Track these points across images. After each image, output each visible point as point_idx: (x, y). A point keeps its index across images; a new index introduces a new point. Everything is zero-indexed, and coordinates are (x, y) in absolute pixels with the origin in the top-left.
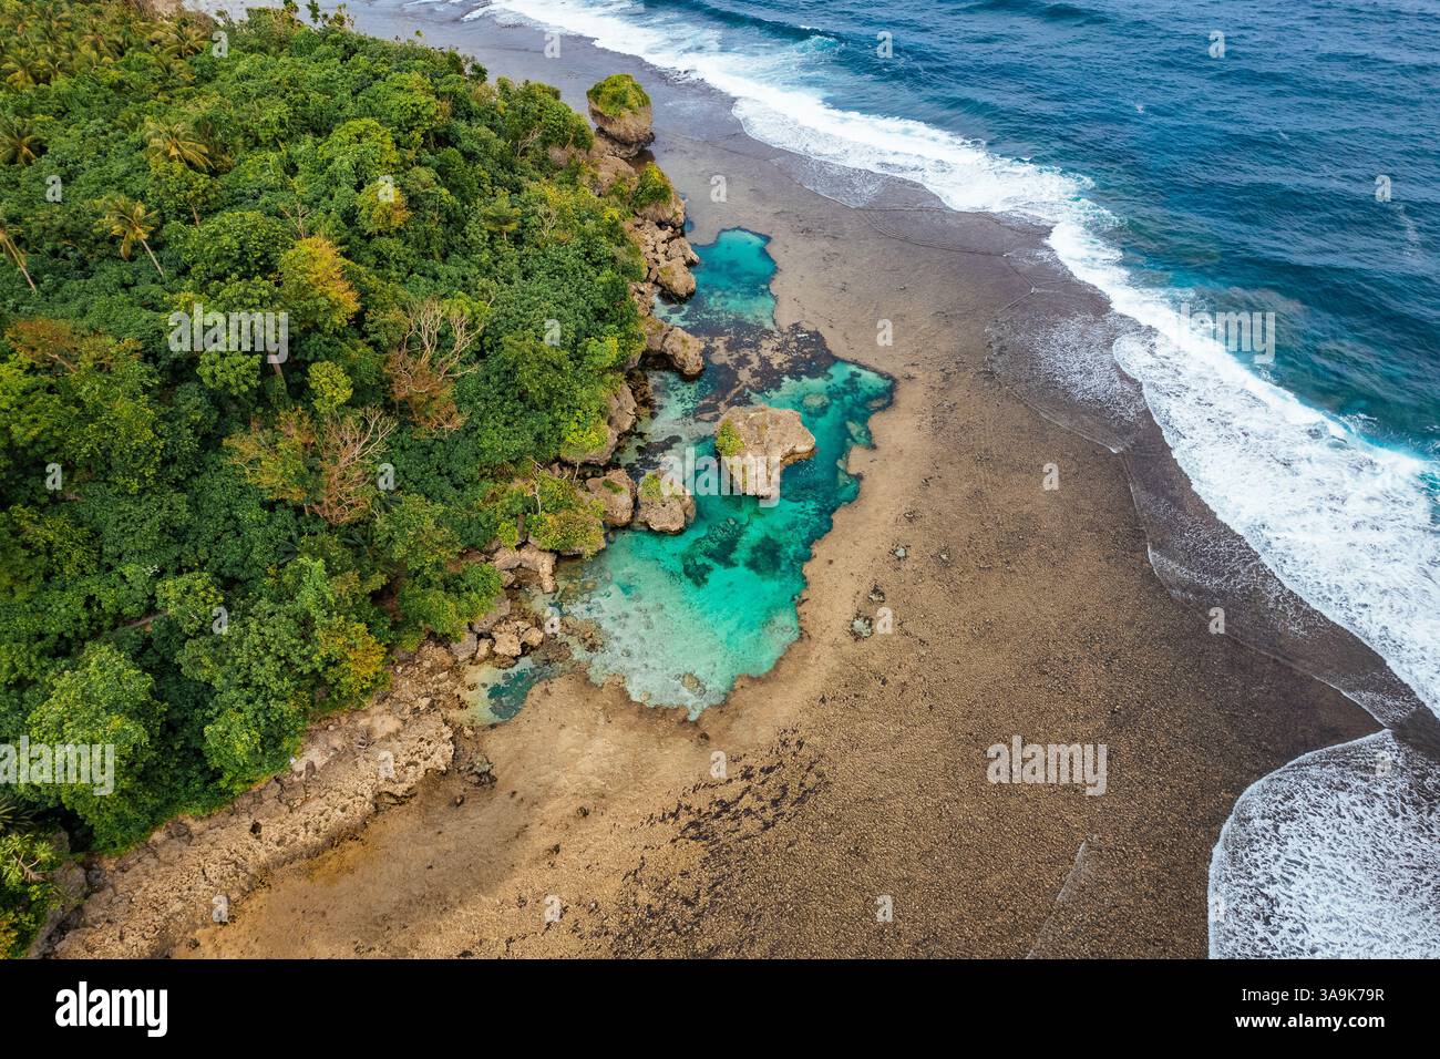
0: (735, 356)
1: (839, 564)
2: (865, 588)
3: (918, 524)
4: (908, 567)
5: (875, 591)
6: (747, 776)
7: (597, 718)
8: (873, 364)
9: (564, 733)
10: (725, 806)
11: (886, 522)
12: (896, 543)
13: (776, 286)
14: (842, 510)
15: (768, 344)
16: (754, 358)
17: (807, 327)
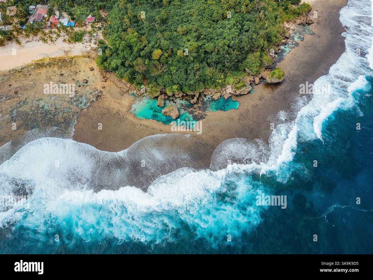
0: (196, 107)
1: (152, 123)
2: (148, 125)
5: (148, 127)
6: (123, 116)
7: (130, 102)
9: (128, 100)
10: (119, 114)
11: (160, 128)
12: (156, 129)
13: (219, 111)
14: (162, 123)
15: (200, 112)
16: (196, 110)
17: (206, 117)
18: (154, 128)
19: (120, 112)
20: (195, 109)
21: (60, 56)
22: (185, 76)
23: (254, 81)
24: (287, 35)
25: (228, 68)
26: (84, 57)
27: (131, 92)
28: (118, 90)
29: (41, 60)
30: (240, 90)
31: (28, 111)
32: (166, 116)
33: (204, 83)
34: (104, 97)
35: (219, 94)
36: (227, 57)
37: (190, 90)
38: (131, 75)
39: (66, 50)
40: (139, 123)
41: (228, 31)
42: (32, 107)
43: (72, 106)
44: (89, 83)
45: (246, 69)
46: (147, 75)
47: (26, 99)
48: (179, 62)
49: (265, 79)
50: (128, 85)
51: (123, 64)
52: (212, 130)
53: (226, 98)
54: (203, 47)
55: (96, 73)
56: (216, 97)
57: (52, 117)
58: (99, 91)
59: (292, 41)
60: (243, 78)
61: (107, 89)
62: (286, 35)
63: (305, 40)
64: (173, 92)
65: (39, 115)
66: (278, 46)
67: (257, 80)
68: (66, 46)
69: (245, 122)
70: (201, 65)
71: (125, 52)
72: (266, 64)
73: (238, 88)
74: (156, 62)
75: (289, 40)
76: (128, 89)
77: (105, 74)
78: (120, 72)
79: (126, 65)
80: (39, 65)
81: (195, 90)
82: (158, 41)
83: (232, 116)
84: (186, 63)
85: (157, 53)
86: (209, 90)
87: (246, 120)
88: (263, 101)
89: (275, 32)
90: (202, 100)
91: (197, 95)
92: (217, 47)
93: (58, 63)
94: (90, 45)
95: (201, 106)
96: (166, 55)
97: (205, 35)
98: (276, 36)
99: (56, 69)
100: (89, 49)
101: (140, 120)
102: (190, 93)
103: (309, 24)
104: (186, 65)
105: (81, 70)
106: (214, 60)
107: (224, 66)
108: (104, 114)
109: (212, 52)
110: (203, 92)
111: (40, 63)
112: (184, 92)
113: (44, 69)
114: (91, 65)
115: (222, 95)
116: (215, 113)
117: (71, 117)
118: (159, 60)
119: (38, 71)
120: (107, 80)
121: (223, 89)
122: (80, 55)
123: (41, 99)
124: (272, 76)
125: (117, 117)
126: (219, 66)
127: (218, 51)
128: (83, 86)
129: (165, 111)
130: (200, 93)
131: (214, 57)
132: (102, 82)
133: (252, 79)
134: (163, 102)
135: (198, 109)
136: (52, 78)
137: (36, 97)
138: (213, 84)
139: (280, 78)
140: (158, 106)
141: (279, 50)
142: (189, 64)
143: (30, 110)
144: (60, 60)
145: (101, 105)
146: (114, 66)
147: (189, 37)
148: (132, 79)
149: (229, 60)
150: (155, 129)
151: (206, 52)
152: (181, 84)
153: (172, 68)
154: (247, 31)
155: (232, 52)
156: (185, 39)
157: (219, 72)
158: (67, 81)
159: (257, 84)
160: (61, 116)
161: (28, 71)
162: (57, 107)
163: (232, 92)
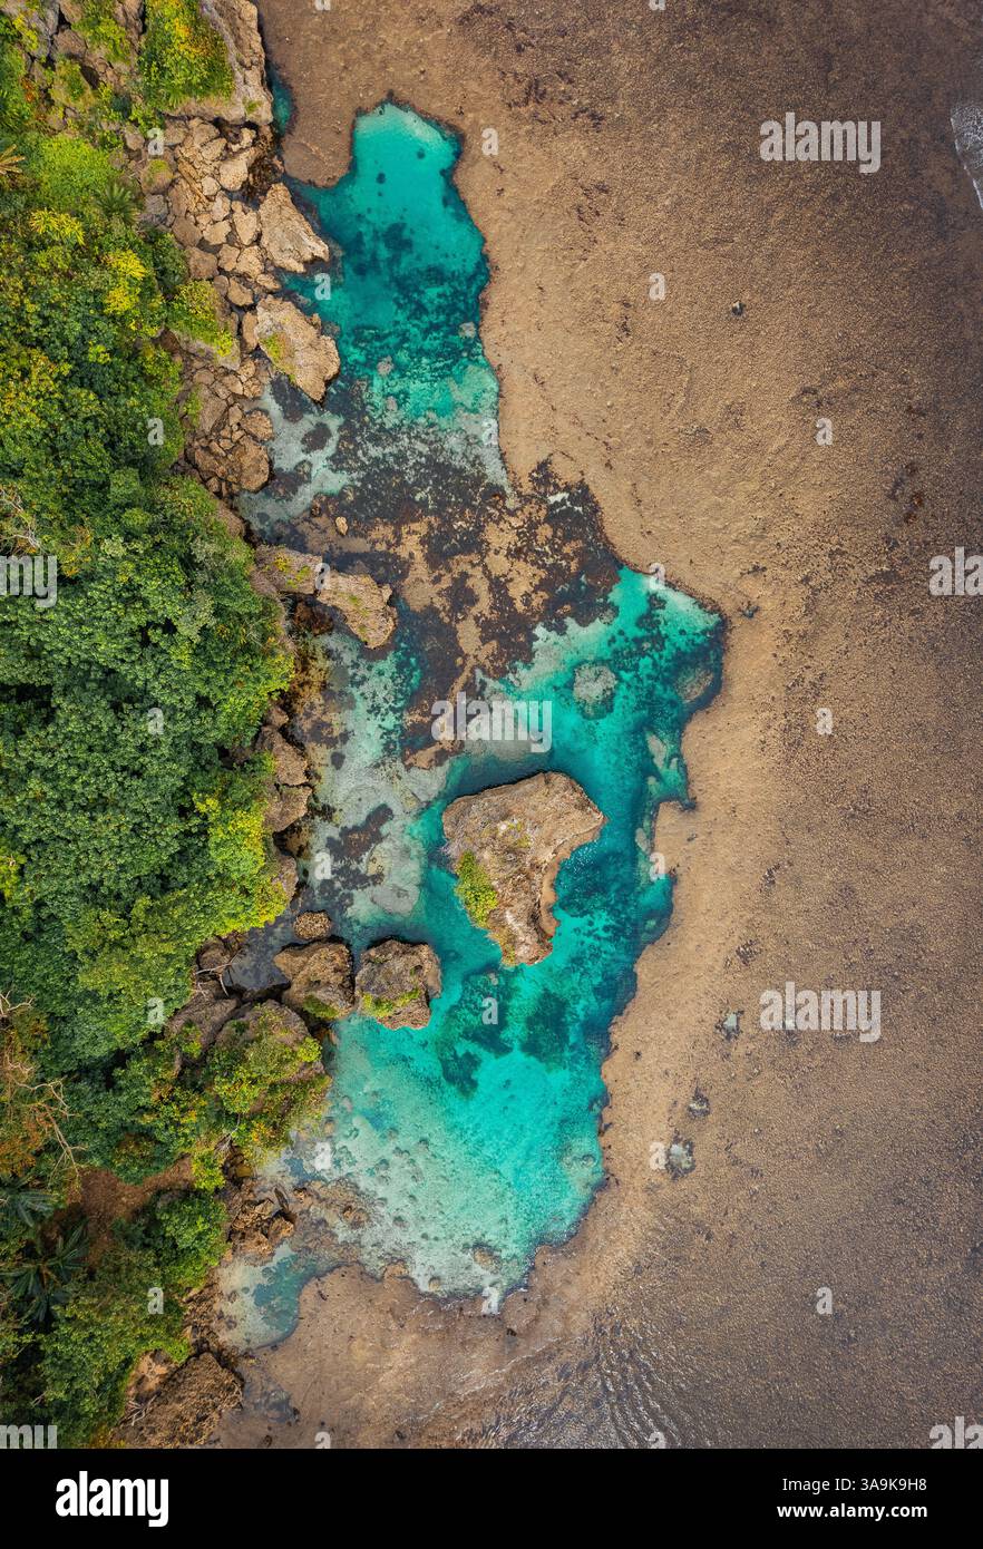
0: (446, 583)
1: (649, 1059)
2: (684, 1095)
3: (756, 966)
4: (741, 1051)
5: (698, 1097)
7: (386, 1323)
8: (687, 576)
9: (356, 1344)
11: (711, 969)
12: (724, 1008)
14: (649, 954)
15: (500, 537)
16: (479, 584)
17: (565, 472)
18: (720, 1026)
20: (461, 596)
40: (651, 1189)
53: (320, 249)
56: (303, 356)
83: (557, 191)
86: (208, 425)
90: (341, 522)
95: (420, 527)
115: (272, 282)
116: (517, 379)
135: (461, 563)
150: (731, 1022)
163: (236, 173)
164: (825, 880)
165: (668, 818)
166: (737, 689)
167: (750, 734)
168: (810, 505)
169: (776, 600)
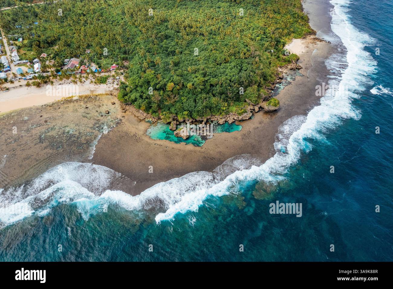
1: (165, 142)
5: (161, 145)
6: (139, 138)
8: (205, 144)
11: (172, 146)
12: (169, 147)
13: (224, 133)
18: (167, 147)
19: (137, 135)
21: (86, 94)
22: (194, 104)
23: (254, 110)
24: (281, 76)
25: (230, 98)
26: (107, 94)
27: (146, 120)
28: (136, 118)
29: (70, 97)
30: (242, 116)
31: (55, 135)
32: (178, 137)
33: (210, 110)
34: (123, 123)
35: (224, 120)
36: (229, 89)
37: (198, 115)
38: (147, 104)
39: (92, 90)
40: (154, 143)
41: (230, 70)
42: (59, 132)
43: (94, 131)
44: (110, 114)
45: (247, 100)
46: (162, 105)
47: (54, 126)
48: (189, 94)
49: (264, 108)
50: (145, 114)
51: (141, 97)
52: (219, 147)
54: (209, 81)
55: (117, 106)
56: (221, 122)
57: (76, 139)
58: (119, 119)
59: (285, 81)
60: (244, 107)
61: (126, 117)
62: (279, 76)
63: (297, 80)
64: (184, 118)
65: (64, 138)
66: (273, 84)
67: (257, 109)
68: (93, 87)
69: (248, 140)
70: (208, 95)
71: (143, 88)
72: (264, 96)
73: (240, 114)
74: (170, 93)
75: (282, 80)
76: (144, 117)
77: (125, 106)
78: (138, 103)
79: (144, 97)
80: (69, 101)
81: (203, 116)
82: (172, 78)
84: (195, 94)
85: (170, 85)
86: (215, 116)
87: (248, 139)
88: (263, 125)
89: (270, 73)
91: (205, 120)
92: (220, 81)
93: (84, 99)
94: (113, 86)
96: (178, 87)
97: (210, 73)
98: (270, 76)
99: (82, 104)
100: (112, 89)
101: (155, 140)
102: (198, 118)
103: (299, 69)
104: (194, 96)
105: (104, 104)
106: (218, 91)
107: (227, 97)
108: (122, 137)
109: (216, 85)
110: (210, 119)
111: (69, 99)
112: (193, 119)
113: (72, 104)
114: (113, 101)
115: (227, 120)
116: (221, 134)
117: (93, 139)
118: (172, 91)
119: (66, 105)
120: (127, 111)
121: (228, 116)
122: (104, 93)
123: (68, 127)
124: (269, 104)
125: (135, 138)
126: (223, 96)
127: (222, 84)
128: (105, 116)
129: (176, 132)
130: (207, 120)
131: (218, 89)
132: (122, 113)
133: (252, 108)
134: (175, 126)
136: (78, 110)
137: (63, 124)
138: (218, 111)
139: (276, 106)
140: (171, 130)
141: (274, 87)
142: (197, 95)
143: (56, 135)
144: (86, 97)
145: (120, 129)
146: (134, 98)
147: (197, 75)
148: (148, 108)
149: (231, 91)
151: (211, 85)
152: (191, 111)
153: (182, 98)
154: (245, 71)
155: (233, 85)
156: (193, 76)
157: (223, 101)
158: (91, 112)
159: (257, 112)
160: (84, 139)
161: (58, 105)
162: (81, 132)
163: (235, 118)
164: (179, 153)
165: (185, 143)
166: (195, 147)
167: (192, 148)
168: (211, 152)
169: (203, 150)
